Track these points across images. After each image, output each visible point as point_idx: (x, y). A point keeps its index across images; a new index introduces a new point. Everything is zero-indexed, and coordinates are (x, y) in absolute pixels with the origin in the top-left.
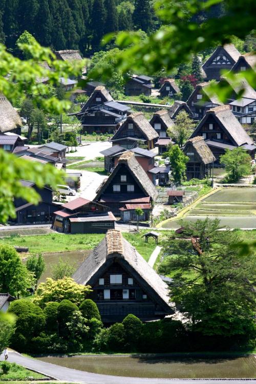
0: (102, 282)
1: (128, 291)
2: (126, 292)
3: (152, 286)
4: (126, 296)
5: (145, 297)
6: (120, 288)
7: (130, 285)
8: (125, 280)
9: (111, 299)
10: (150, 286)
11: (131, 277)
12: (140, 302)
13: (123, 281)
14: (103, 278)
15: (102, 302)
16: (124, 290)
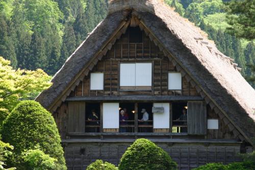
0: (97, 82)
1: (167, 107)
2: (160, 111)
3: (230, 91)
4: (162, 121)
5: (213, 124)
6: (146, 98)
7: (174, 93)
8: (159, 78)
9: (121, 129)
10: (224, 90)
11: (175, 70)
12: (201, 137)
13: (153, 81)
14: (101, 71)
15: (98, 137)
16: (156, 105)
